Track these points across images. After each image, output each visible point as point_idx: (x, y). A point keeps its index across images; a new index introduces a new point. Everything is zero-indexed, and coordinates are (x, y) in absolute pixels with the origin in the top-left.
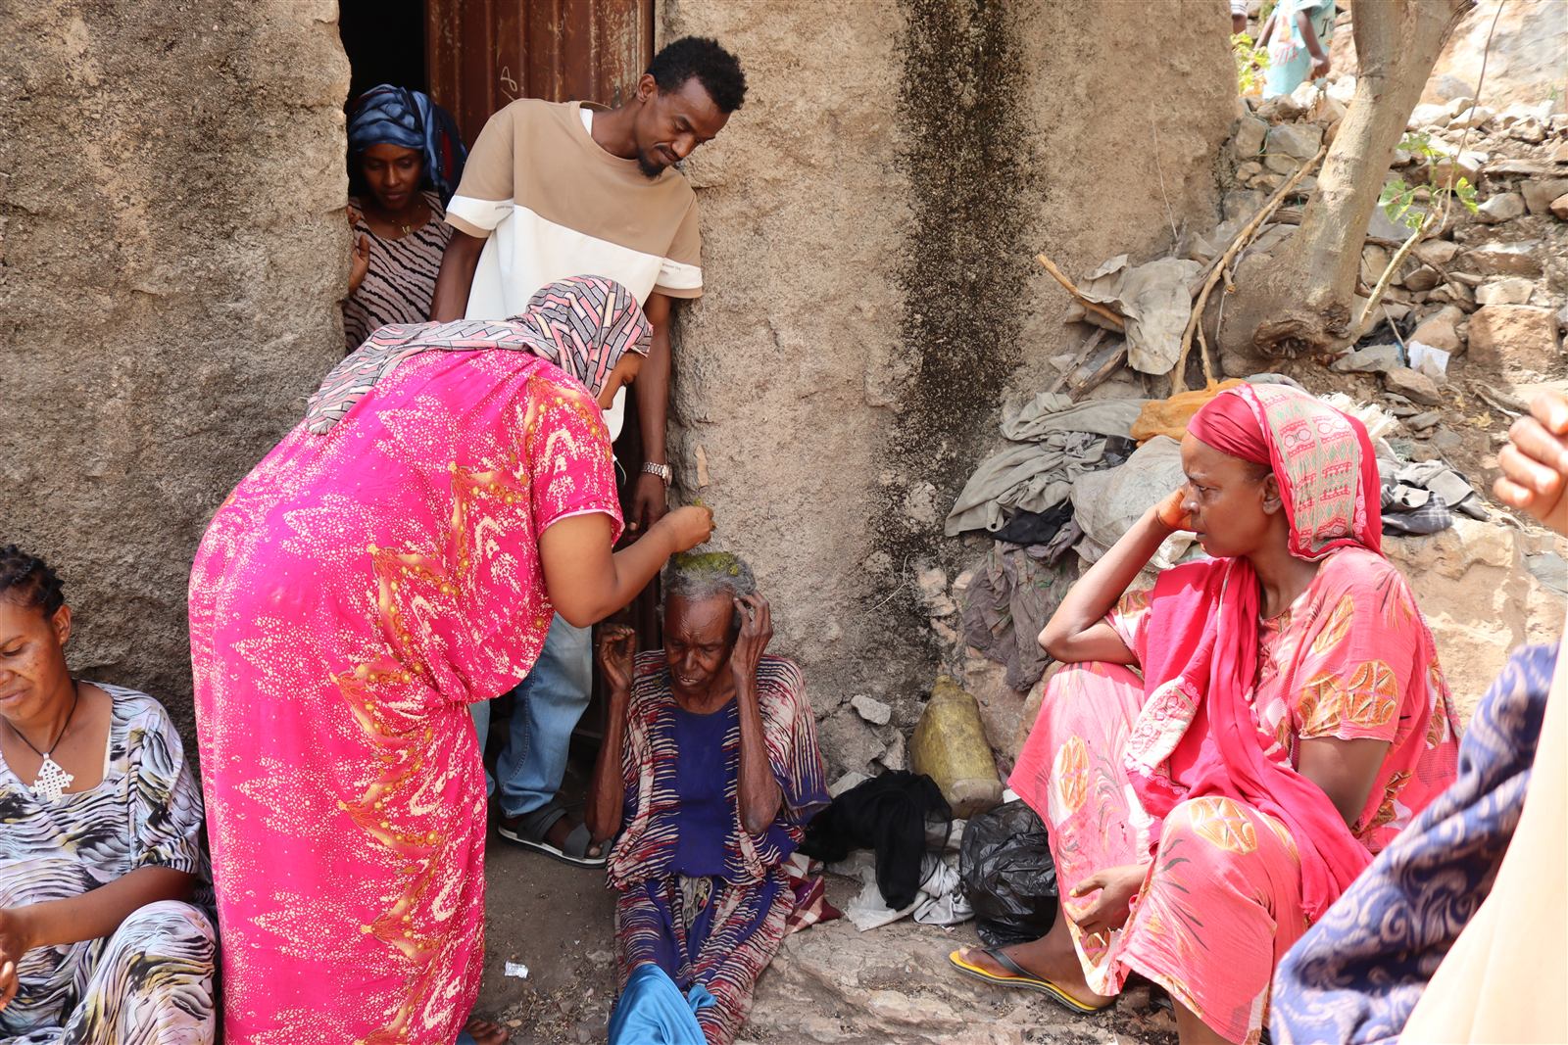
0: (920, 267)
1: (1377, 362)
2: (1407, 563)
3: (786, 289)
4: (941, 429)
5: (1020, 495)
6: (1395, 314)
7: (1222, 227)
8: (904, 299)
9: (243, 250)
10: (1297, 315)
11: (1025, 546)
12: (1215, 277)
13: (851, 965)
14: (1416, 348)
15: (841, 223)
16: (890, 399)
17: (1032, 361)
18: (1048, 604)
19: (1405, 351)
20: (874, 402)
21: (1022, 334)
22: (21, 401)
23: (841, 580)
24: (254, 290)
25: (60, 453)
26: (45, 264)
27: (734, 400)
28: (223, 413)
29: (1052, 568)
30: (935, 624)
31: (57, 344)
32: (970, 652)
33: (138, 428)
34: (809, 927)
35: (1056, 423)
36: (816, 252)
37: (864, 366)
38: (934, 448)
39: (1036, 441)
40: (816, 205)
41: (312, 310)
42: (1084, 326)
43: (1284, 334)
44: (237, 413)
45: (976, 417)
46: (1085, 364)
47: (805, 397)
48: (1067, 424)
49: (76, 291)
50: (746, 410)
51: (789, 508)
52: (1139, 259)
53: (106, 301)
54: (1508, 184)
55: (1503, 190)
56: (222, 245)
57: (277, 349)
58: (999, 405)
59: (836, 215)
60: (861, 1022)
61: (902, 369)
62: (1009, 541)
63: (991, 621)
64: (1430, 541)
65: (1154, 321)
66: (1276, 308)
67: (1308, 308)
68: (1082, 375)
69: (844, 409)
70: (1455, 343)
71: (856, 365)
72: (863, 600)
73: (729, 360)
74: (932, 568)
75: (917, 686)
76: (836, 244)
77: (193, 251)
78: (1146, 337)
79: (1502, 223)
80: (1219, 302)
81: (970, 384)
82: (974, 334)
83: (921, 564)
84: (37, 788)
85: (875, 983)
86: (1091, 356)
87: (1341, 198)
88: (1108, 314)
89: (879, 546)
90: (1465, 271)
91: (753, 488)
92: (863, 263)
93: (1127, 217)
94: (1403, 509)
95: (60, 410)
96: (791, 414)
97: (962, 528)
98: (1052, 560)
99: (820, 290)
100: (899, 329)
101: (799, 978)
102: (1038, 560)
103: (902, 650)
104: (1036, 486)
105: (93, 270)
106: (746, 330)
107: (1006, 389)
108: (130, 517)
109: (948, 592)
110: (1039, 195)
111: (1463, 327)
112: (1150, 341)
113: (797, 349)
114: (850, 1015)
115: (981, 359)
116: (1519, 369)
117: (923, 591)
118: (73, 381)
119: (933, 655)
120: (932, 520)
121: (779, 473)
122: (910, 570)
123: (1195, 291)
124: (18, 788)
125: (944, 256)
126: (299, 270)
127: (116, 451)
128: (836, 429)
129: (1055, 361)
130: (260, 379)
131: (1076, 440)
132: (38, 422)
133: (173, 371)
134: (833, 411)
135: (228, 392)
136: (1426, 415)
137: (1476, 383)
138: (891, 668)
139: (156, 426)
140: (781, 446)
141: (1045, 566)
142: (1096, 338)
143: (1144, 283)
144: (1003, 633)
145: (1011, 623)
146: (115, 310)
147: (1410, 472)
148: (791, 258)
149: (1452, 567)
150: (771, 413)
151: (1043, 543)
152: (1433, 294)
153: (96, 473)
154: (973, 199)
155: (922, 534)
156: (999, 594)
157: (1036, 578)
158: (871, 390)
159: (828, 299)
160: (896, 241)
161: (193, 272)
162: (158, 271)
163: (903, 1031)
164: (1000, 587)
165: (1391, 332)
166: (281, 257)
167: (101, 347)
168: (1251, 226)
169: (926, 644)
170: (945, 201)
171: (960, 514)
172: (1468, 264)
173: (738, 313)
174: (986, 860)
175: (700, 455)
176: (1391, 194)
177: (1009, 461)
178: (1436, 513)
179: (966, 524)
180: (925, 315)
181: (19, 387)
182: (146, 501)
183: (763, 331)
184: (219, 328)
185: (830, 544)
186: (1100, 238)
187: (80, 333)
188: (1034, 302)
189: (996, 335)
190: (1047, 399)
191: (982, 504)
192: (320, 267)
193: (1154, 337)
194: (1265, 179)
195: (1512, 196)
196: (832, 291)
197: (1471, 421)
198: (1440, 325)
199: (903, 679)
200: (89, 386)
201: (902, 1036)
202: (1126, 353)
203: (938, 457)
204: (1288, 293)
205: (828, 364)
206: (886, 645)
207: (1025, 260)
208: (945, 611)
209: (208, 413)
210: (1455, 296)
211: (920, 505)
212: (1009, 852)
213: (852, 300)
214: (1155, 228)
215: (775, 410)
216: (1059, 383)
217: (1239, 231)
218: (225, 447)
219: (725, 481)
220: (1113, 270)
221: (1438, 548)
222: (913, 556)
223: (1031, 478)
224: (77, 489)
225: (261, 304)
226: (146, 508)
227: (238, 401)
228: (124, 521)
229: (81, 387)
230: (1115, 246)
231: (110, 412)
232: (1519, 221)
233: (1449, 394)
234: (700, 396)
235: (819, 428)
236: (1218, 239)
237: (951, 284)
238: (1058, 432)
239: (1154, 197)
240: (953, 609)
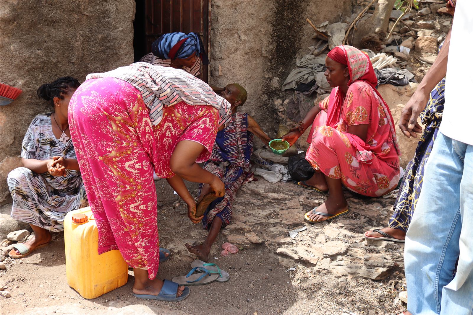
0: (276, 21)
1: (392, 50)
2: (398, 92)
3: (243, 25)
4: (280, 64)
5: (302, 79)
6: (397, 38)
7: (353, 15)
8: (272, 29)
9: (110, 5)
10: (373, 35)
11: (303, 92)
12: (351, 27)
13: (263, 188)
14: (402, 47)
15: (257, 8)
16: (268, 55)
17: (303, 48)
18: (308, 106)
19: (399, 48)
20: (264, 55)
21: (301, 40)
22: (55, 41)
23: (255, 101)
24: (113, 16)
25: (64, 56)
26: (61, 6)
27: (229, 53)
28: (104, 47)
29: (310, 97)
30: (279, 114)
31: (64, 27)
32: (288, 120)
33: (83, 50)
34: (250, 182)
35: (311, 62)
36: (250, 15)
37: (262, 46)
38: (279, 69)
39: (305, 67)
40: (251, 3)
41: (126, 22)
42: (317, 39)
43: (369, 40)
44: (108, 48)
45: (289, 61)
46: (317, 48)
47: (247, 53)
48: (313, 62)
49: (69, 13)
50: (232, 56)
51: (242, 82)
52: (331, 22)
53: (76, 16)
54: (427, 5)
55: (426, 7)
56: (105, 4)
57: (118, 31)
58: (295, 58)
59: (256, 6)
60: (266, 200)
61: (271, 47)
62: (299, 91)
63: (294, 111)
64: (404, 87)
65: (336, 37)
66: (367, 33)
67: (375, 33)
68: (316, 52)
69: (256, 57)
70: (412, 46)
71: (260, 45)
72: (260, 107)
73: (228, 42)
74: (278, 99)
75: (274, 129)
76: (256, 14)
77: (98, 5)
78: (334, 41)
79: (425, 15)
80: (352, 34)
81: (288, 53)
82: (289, 39)
83: (275, 99)
84: (60, 139)
85: (269, 191)
86: (319, 46)
87: (385, 5)
88: (324, 35)
89: (264, 93)
90: (415, 28)
91: (233, 76)
92: (262, 19)
93: (329, 11)
94: (397, 79)
95: (65, 44)
96: (243, 58)
97: (286, 89)
98: (310, 95)
99: (251, 25)
100: (271, 37)
101: (249, 192)
102: (306, 95)
103: (270, 120)
104: (306, 77)
105: (73, 8)
106: (232, 35)
107: (297, 54)
108: (81, 73)
109: (282, 105)
110: (306, 4)
111: (414, 42)
112: (334, 42)
113: (245, 41)
114: (262, 199)
115: (291, 46)
116: (427, 53)
117: (276, 105)
118: (68, 37)
119: (278, 121)
120: (278, 87)
121: (240, 73)
122: (272, 100)
123: (346, 30)
124: (55, 139)
125: (282, 19)
126: (123, 11)
127: (78, 55)
128: (254, 62)
129: (310, 48)
130: (114, 39)
131: (316, 66)
132: (59, 47)
133: (92, 36)
134: (254, 57)
135: (106, 42)
136: (403, 62)
137: (417, 57)
138: (268, 124)
139: (88, 50)
140: (240, 66)
141: (308, 97)
142: (320, 42)
143: (333, 28)
144: (297, 114)
145: (299, 111)
146: (78, 19)
147: (400, 72)
148: (244, 16)
149: (409, 94)
150: (238, 57)
151: (307, 91)
152: (407, 34)
153: (73, 61)
154: (290, 4)
155: (276, 90)
156: (295, 104)
157: (306, 100)
158: (263, 52)
159: (253, 28)
160: (270, 14)
161: (97, 10)
162: (89, 9)
163: (276, 201)
164: (296, 102)
165: (396, 43)
166: (119, 7)
167: (75, 28)
168: (361, 13)
169: (276, 119)
170: (283, 4)
171: (285, 85)
172: (416, 26)
173: (230, 30)
174: (295, 165)
175: (220, 67)
176: (397, 3)
177: (298, 71)
178: (405, 80)
179: (287, 87)
180: (277, 33)
181: (55, 37)
182: (85, 69)
183: (236, 36)
184: (104, 25)
185: (252, 92)
186: (322, 16)
187: (70, 24)
188: (304, 32)
189: (295, 40)
190: (308, 56)
191: (291, 82)
192: (129, 11)
193: (335, 41)
194: (364, 3)
195: (428, 8)
196: (254, 26)
197: (415, 65)
198: (408, 41)
199: (270, 127)
200: (72, 38)
201: (276, 202)
202: (328, 46)
203: (280, 71)
204: (370, 29)
205: (253, 45)
206: (267, 119)
207: (302, 21)
208: (281, 110)
209: (101, 47)
210: (412, 34)
211: (275, 83)
212: (301, 162)
213: (259, 29)
214: (335, 15)
215: (239, 56)
216: (311, 53)
217: (358, 15)
218: (104, 56)
219: (226, 74)
220: (325, 25)
221: (406, 89)
222: (273, 96)
223: (304, 75)
224: (68, 65)
225: (114, 19)
226: (85, 71)
227: (108, 44)
228: (80, 74)
229: (70, 38)
230: (325, 19)
231: (77, 45)
232: (429, 15)
233: (410, 59)
234: (220, 52)
235: (250, 61)
236: (352, 18)
237: (284, 26)
238: (311, 64)
239: (336, 7)
240: (283, 109)
